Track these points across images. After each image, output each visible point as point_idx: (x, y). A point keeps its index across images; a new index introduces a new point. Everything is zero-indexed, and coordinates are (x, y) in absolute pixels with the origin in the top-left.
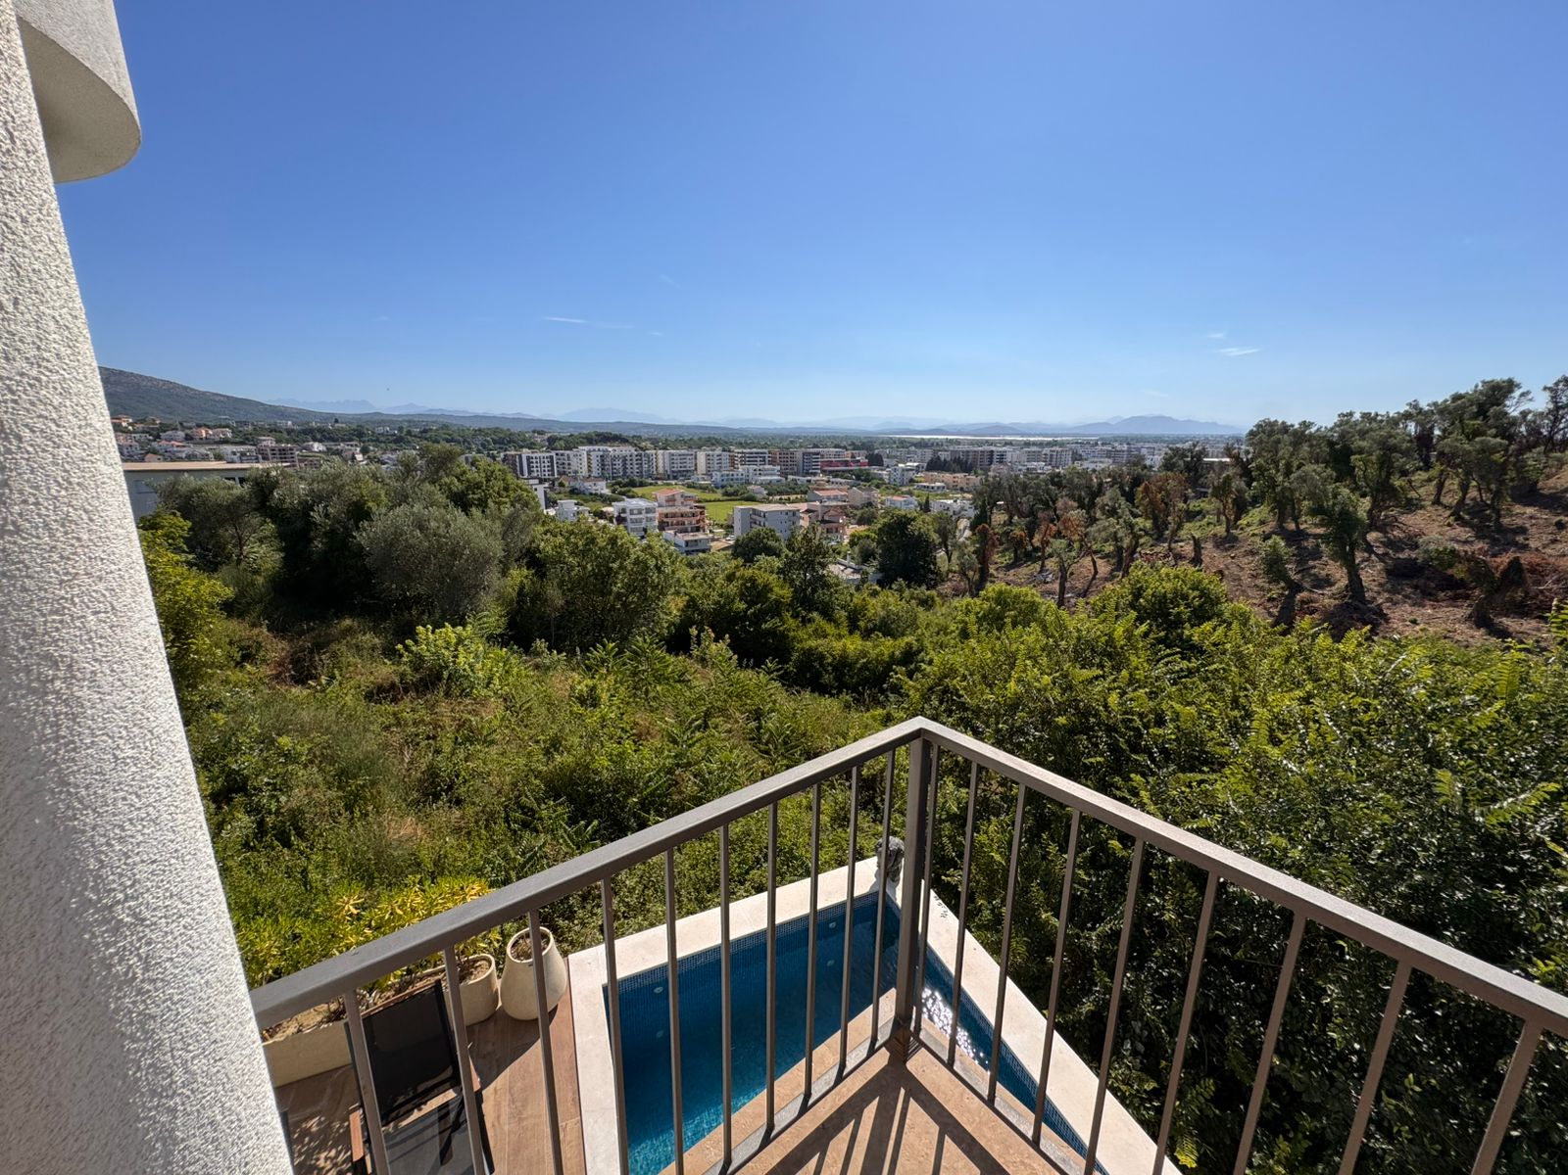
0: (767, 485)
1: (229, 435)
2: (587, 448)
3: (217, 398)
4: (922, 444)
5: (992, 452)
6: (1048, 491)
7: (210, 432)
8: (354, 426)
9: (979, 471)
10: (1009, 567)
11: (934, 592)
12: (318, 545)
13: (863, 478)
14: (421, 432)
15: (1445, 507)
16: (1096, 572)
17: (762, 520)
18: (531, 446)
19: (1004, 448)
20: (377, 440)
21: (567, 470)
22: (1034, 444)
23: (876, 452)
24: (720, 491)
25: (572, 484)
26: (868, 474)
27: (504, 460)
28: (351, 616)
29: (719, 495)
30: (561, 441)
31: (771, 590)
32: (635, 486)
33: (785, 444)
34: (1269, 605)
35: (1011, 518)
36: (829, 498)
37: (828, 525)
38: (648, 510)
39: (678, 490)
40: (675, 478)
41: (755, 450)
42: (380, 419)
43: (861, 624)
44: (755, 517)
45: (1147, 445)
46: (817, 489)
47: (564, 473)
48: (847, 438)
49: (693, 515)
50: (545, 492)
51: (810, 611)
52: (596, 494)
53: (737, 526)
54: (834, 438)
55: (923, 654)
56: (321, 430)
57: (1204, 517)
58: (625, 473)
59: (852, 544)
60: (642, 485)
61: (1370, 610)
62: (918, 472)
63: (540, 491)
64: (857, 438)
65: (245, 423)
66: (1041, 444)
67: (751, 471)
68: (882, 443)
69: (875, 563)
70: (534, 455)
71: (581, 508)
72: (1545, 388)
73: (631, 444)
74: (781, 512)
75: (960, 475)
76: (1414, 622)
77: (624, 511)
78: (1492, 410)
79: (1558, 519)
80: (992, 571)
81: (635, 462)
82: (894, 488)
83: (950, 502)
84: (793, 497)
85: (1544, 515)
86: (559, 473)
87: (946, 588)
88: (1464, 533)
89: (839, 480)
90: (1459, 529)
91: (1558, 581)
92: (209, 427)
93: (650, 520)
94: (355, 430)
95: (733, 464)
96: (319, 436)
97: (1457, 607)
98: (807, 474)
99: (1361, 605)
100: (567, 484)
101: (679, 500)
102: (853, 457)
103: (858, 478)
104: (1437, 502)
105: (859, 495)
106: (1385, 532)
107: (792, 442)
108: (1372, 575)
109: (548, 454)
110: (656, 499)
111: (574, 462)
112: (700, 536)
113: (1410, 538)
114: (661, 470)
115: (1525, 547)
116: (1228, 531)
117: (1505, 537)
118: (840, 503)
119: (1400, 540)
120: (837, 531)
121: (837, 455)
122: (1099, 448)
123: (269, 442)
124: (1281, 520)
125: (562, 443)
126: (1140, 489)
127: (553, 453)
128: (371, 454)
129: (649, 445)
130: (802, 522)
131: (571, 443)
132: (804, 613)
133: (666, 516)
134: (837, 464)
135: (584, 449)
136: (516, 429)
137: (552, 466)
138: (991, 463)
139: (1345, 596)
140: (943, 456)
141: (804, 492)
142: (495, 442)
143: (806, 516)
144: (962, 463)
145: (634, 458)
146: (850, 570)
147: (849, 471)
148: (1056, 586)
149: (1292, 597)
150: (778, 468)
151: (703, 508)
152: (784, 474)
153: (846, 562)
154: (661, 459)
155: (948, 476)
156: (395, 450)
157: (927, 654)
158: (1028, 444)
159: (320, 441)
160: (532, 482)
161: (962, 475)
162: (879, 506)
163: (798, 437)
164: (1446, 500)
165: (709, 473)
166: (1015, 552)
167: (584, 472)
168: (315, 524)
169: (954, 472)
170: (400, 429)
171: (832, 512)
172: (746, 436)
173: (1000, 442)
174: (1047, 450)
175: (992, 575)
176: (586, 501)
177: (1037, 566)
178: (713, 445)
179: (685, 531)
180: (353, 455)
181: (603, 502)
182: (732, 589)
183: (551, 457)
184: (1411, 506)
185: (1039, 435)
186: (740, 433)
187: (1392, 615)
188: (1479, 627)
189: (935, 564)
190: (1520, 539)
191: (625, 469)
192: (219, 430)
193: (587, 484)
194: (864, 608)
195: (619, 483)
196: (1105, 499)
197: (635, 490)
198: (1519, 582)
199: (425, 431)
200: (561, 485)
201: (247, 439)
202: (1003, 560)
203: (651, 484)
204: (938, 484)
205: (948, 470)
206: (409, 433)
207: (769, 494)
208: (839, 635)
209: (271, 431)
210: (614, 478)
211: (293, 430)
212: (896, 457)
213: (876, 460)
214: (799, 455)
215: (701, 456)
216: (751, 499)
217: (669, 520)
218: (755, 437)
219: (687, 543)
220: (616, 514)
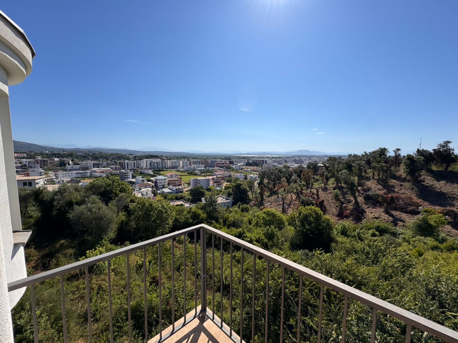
0: (200, 171)
1: (25, 156)
2: (146, 160)
3: (22, 143)
4: (244, 158)
5: (263, 160)
6: (278, 175)
7: (18, 155)
8: (70, 153)
9: (260, 166)
10: (269, 196)
11: (248, 205)
12: (54, 213)
13: (228, 168)
14: (92, 154)
15: (375, 179)
16: (292, 198)
17: (199, 182)
18: (128, 159)
19: (267, 159)
20: (77, 157)
21: (139, 166)
22: (275, 158)
23: (232, 160)
24: (186, 172)
25: (141, 171)
26: (230, 167)
27: (119, 163)
28: (64, 239)
29: (186, 174)
30: (138, 157)
31: (200, 215)
32: (161, 171)
33: (206, 158)
34: (336, 208)
35: (269, 181)
36: (218, 174)
37: (218, 183)
38: (164, 179)
39: (174, 172)
40: (173, 168)
41: (197, 160)
42: (78, 150)
43: (227, 223)
44: (197, 181)
45: (304, 158)
46: (215, 172)
47: (139, 167)
48: (223, 156)
49: (178, 180)
50: (132, 174)
51: (211, 220)
52: (148, 174)
53: (191, 184)
54: (220, 156)
55: (244, 234)
56: (58, 154)
57: (319, 181)
58: (158, 167)
59: (225, 189)
60: (163, 171)
61: (361, 209)
62: (243, 166)
63: (130, 174)
64: (226, 156)
65: (32, 152)
66: (276, 158)
67: (196, 166)
68: (233, 157)
69: (232, 197)
70: (129, 162)
71: (143, 179)
72: (394, 151)
73: (160, 158)
74: (204, 180)
75: (255, 167)
76: (372, 213)
77: (157, 180)
78: (382, 156)
79: (400, 183)
80: (264, 198)
81: (161, 164)
82: (237, 171)
83: (252, 175)
84: (208, 174)
85: (398, 182)
86: (137, 167)
87: (252, 203)
88: (380, 187)
89: (221, 169)
90: (379, 186)
91: (402, 201)
92: (18, 153)
93: (165, 182)
94: (70, 154)
95: (190, 164)
96: (57, 156)
97: (381, 208)
98: (212, 167)
99: (358, 208)
100: (139, 171)
101: (174, 176)
102: (225, 162)
103: (227, 168)
104: (373, 178)
105: (227, 173)
106: (362, 187)
107: (208, 157)
108: (360, 199)
109: (133, 162)
110: (167, 176)
111: (142, 164)
112: (180, 187)
113: (368, 189)
114: (169, 166)
115: (394, 191)
116: (325, 186)
117: (390, 188)
118: (222, 176)
119: (366, 189)
120: (221, 185)
121: (221, 161)
122: (291, 159)
123: (39, 158)
124: (337, 183)
125: (138, 158)
126: (302, 174)
127: (135, 161)
128: (75, 162)
129: (165, 158)
130: (211, 182)
131: (141, 158)
132: (210, 221)
133: (170, 181)
134: (221, 164)
135: (145, 160)
136: (123, 153)
137: (135, 165)
138: (263, 163)
139: (354, 205)
140: (250, 161)
141: (211, 173)
142: (117, 158)
143: (212, 181)
144: (256, 163)
145: (161, 163)
146: (225, 199)
147: (224, 166)
148: (282, 203)
149: (342, 206)
150: (204, 165)
151: (181, 178)
152: (205, 167)
153: (223, 196)
154: (169, 163)
155: (252, 167)
156: (83, 160)
157: (245, 234)
158: (273, 158)
159: (57, 157)
160: (128, 171)
161: (256, 167)
162: (233, 176)
163: (210, 156)
164: (375, 178)
165: (183, 167)
166: (270, 191)
167: (145, 167)
168: (54, 206)
169: (253, 166)
170: (85, 154)
171: (219, 179)
172: (194, 155)
173: (265, 157)
174: (278, 160)
175: (264, 199)
176: (145, 176)
177: (277, 196)
178: (185, 158)
179: (176, 186)
180: (69, 162)
181: (151, 176)
182: (189, 216)
183: (135, 163)
184: (368, 179)
185: (276, 155)
186: (192, 154)
187: (366, 211)
188: (387, 214)
189: (248, 197)
190: (393, 189)
191: (158, 166)
192: (22, 154)
193: (145, 171)
194: (228, 218)
195: (156, 170)
196: (293, 177)
197: (160, 172)
198: (394, 202)
199: (94, 154)
200: (137, 171)
201: (32, 157)
202: (267, 194)
203: (166, 170)
204: (249, 170)
205: (251, 166)
206: (88, 155)
207: (201, 173)
208: (220, 227)
209: (41, 154)
210: (154, 169)
211: (48, 154)
212: (237, 162)
213: (232, 163)
214: (210, 162)
215: (181, 162)
216: (196, 175)
217: (171, 182)
218: (197, 156)
219: (176, 189)
220: (154, 181)
